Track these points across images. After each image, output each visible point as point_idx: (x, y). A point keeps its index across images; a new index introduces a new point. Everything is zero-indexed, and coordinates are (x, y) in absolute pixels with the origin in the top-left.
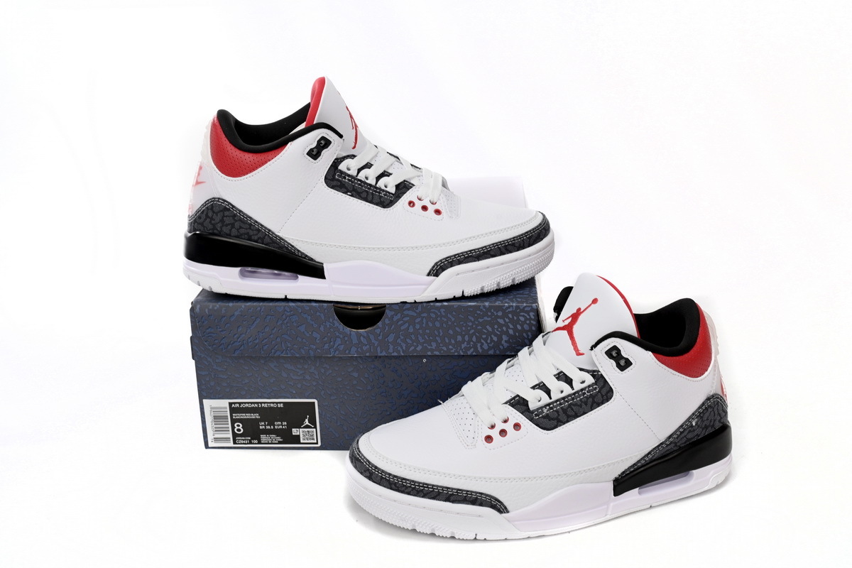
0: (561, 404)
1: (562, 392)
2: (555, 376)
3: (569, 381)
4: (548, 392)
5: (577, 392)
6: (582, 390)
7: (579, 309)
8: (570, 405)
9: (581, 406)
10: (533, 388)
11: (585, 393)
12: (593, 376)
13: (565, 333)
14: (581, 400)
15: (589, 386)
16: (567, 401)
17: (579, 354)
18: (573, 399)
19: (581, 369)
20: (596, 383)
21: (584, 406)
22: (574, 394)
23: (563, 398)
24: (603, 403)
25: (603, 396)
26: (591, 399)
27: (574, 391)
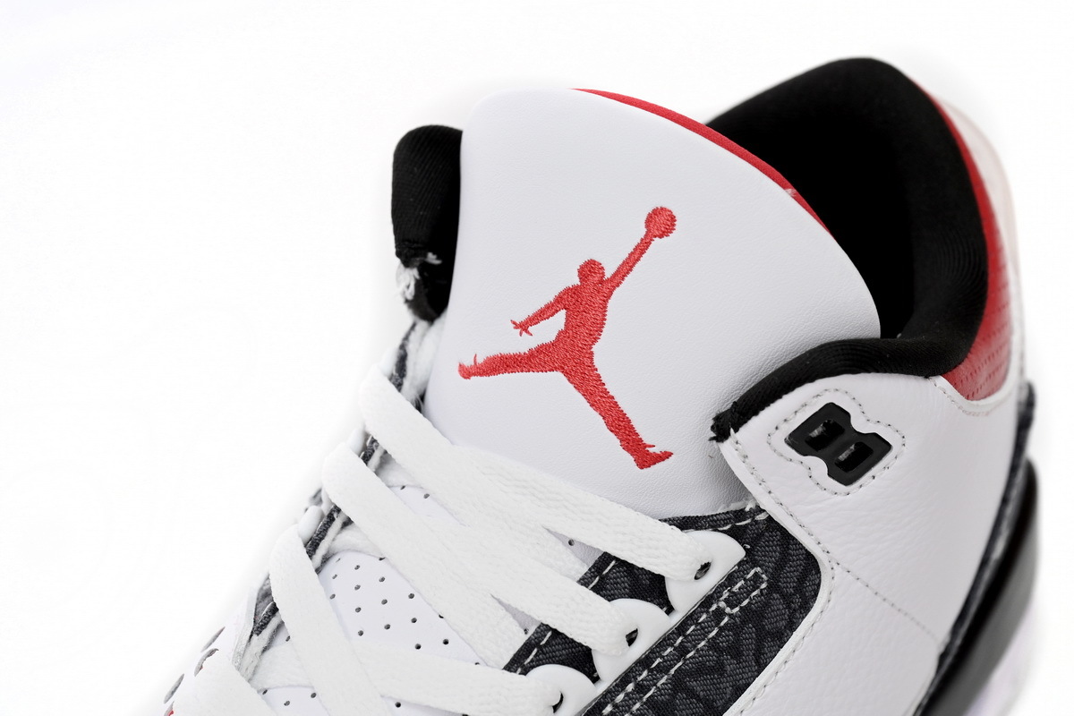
0: (642, 689)
1: (631, 638)
2: (584, 582)
3: (651, 588)
4: (581, 659)
5: (691, 618)
6: (707, 601)
7: (590, 269)
8: (677, 682)
9: (719, 668)
10: (520, 663)
11: (720, 614)
12: (736, 534)
13: (556, 381)
14: (713, 644)
15: (730, 579)
16: (663, 669)
17: (645, 457)
18: (682, 651)
19: (685, 524)
20: (750, 560)
21: (730, 665)
22: (681, 629)
23: (644, 662)
24: (792, 626)
25: (787, 599)
26: (750, 629)
27: (676, 618)
